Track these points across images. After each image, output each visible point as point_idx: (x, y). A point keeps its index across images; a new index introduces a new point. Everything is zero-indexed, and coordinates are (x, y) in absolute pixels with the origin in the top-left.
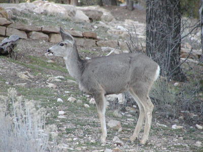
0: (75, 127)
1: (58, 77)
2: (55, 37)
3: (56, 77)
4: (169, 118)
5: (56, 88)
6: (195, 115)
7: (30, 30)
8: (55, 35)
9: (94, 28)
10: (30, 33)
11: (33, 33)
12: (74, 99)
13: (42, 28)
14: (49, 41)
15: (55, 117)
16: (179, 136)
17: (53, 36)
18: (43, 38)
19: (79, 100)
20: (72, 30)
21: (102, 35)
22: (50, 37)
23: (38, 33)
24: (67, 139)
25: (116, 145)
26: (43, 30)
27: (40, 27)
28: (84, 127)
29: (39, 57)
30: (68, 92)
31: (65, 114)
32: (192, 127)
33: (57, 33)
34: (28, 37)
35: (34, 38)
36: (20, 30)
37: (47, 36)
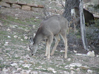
0: (11, 50)
1: (15, 26)
2: (24, 7)
3: (14, 26)
4: (61, 47)
5: (11, 31)
6: (76, 46)
7: (12, 3)
8: (24, 6)
9: (50, 3)
10: (12, 5)
11: (13, 4)
12: (17, 36)
13: (18, 2)
14: (21, 9)
15: (3, 45)
16: (61, 56)
17: (23, 6)
18: (18, 7)
19: (19, 37)
20: (33, 3)
21: (53, 7)
22: (21, 6)
23: (15, 4)
24: (4, 55)
25: (27, 59)
26: (18, 3)
27: (17, 2)
28: (15, 50)
29: (11, 16)
30: (15, 33)
31: (8, 44)
32: (71, 52)
33: (25, 5)
34: (11, 6)
35: (14, 7)
36: (7, 3)
37: (20, 6)
